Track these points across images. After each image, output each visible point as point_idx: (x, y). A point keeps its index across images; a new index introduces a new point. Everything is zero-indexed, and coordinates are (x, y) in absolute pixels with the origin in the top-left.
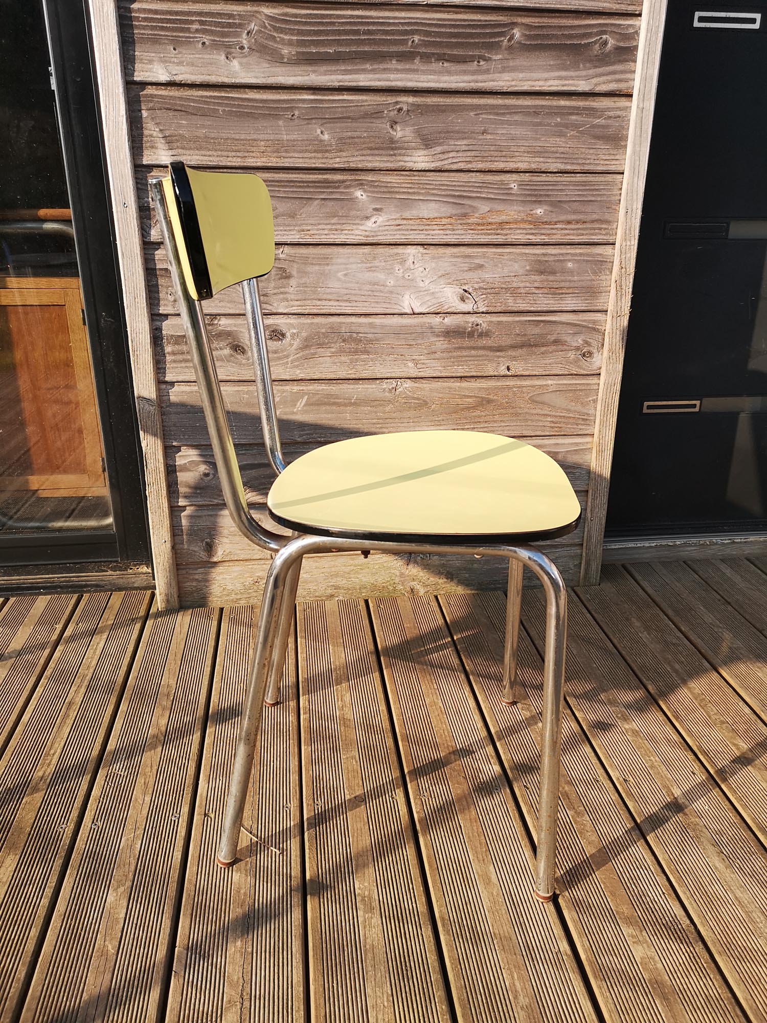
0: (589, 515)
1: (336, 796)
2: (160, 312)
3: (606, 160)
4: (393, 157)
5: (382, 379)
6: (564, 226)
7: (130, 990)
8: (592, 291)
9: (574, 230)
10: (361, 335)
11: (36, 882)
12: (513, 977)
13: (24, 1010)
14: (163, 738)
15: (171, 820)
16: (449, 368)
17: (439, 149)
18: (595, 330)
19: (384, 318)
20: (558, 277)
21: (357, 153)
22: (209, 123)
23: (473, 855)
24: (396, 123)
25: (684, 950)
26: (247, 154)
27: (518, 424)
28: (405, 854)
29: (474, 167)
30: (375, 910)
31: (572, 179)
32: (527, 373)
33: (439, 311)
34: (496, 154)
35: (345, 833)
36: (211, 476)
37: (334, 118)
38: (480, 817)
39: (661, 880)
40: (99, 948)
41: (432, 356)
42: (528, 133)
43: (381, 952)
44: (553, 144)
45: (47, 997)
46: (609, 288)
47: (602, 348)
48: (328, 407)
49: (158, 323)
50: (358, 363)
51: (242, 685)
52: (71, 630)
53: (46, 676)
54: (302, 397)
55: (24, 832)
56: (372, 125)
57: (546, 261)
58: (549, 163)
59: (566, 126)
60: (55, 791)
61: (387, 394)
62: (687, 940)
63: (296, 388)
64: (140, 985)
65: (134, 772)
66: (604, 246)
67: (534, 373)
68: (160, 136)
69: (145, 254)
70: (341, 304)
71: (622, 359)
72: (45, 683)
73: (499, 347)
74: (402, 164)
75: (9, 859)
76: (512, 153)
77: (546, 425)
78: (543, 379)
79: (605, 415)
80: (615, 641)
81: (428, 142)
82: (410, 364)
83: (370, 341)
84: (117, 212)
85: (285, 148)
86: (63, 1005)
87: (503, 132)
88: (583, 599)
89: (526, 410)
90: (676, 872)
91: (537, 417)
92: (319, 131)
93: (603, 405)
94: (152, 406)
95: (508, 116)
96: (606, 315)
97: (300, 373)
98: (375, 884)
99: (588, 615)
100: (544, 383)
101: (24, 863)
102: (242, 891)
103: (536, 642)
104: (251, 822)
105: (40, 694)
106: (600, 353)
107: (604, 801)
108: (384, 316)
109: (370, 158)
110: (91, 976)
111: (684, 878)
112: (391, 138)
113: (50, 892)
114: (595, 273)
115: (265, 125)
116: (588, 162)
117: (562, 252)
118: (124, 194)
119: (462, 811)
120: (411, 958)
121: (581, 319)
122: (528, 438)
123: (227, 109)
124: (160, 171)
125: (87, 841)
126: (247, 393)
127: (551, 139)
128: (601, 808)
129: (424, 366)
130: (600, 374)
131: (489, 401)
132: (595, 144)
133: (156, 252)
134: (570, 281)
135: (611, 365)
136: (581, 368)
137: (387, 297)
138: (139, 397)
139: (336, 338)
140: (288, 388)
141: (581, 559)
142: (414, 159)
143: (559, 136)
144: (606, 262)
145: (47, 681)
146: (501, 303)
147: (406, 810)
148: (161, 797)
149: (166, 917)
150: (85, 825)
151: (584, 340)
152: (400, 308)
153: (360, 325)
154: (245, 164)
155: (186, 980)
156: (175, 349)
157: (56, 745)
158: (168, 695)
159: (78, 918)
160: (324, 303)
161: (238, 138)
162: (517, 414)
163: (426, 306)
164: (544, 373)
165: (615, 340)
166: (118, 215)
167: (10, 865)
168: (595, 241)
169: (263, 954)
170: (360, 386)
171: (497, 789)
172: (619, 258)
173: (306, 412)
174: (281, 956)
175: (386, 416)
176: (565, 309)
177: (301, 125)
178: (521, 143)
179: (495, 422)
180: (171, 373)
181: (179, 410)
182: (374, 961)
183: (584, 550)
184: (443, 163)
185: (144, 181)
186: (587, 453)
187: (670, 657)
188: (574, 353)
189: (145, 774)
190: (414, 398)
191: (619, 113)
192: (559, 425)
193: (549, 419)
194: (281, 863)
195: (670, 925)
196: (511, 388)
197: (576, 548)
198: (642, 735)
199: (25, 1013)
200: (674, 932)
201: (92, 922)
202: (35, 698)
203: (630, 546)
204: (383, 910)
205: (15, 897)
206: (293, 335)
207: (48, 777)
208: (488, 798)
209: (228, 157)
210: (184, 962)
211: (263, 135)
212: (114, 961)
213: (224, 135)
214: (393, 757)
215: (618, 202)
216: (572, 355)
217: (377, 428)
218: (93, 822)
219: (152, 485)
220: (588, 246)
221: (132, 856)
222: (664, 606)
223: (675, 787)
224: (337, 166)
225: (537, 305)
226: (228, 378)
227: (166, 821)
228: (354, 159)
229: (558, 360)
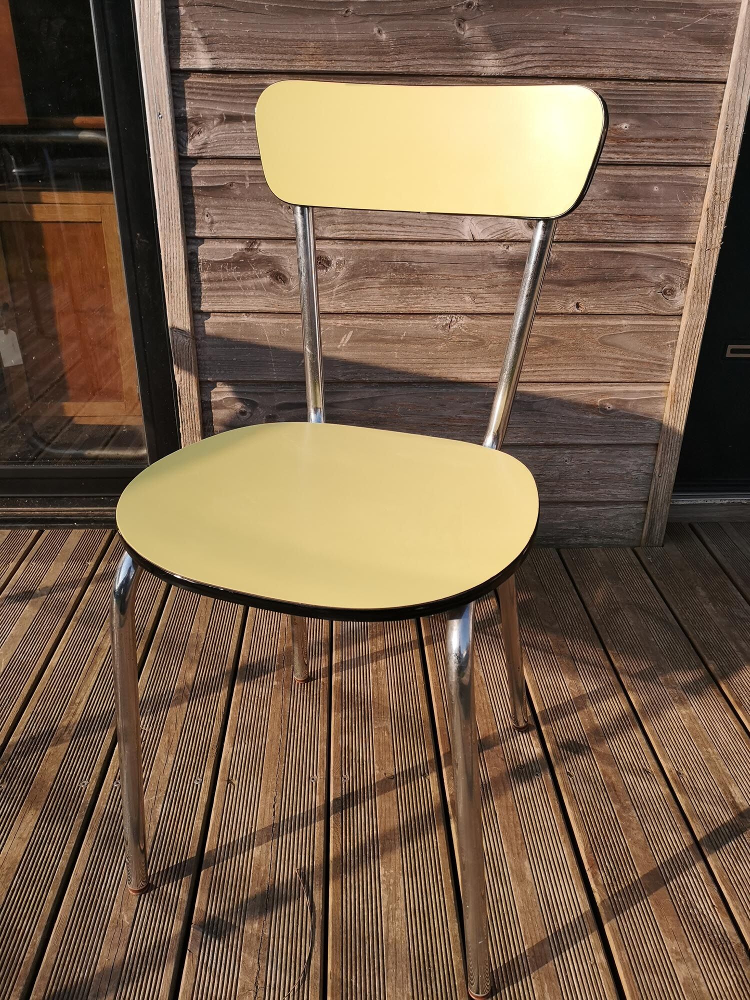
0: (657, 471)
1: (365, 771)
2: (196, 235)
3: (706, 66)
4: (460, 60)
5: (436, 314)
6: (652, 144)
7: (144, 966)
8: (681, 220)
9: (663, 148)
10: (414, 264)
11: (56, 842)
12: (543, 989)
13: (38, 978)
14: (189, 693)
15: (194, 784)
16: (511, 303)
17: (512, 51)
18: (680, 265)
19: (441, 245)
20: (642, 202)
21: (418, 56)
22: (253, 21)
23: (508, 847)
24: (464, 20)
25: (732, 973)
26: (294, 57)
27: (585, 368)
28: (435, 840)
29: (552, 72)
30: (399, 901)
31: (666, 88)
32: (598, 311)
33: (503, 238)
34: (577, 57)
35: (373, 814)
36: (248, 415)
37: (394, 15)
38: (518, 805)
39: (711, 890)
40: (115, 919)
41: (493, 290)
42: (618, 33)
43: (404, 948)
44: (646, 47)
45: (61, 966)
46: (698, 217)
47: (687, 286)
48: (375, 345)
49: (193, 247)
50: (409, 296)
51: (273, 639)
52: (103, 569)
53: (76, 617)
54: (347, 333)
55: (46, 786)
56: (437, 22)
57: (629, 184)
58: (639, 69)
59: (663, 25)
60: (79, 744)
61: (440, 331)
62: (736, 962)
63: (340, 322)
64: (153, 963)
65: (159, 728)
66: (697, 168)
67: (607, 311)
68: (200, 36)
69: (181, 170)
70: (394, 229)
71: (708, 299)
72: (75, 625)
73: (568, 281)
74: (469, 68)
75: (30, 814)
76: (597, 57)
77: (617, 370)
78: (617, 318)
79: (684, 361)
80: (677, 612)
81: (500, 44)
82: (468, 298)
83: (424, 272)
84: (151, 123)
85: (337, 50)
86: (76, 976)
87: (588, 32)
88: (644, 561)
89: (595, 353)
90: (729, 883)
91: (607, 361)
92: (375, 30)
93: (683, 349)
94: (187, 337)
95: (594, 13)
96: (694, 247)
97: (346, 306)
98: (401, 872)
99: (649, 581)
100: (618, 323)
101: (44, 820)
102: (262, 869)
103: (589, 609)
104: (275, 793)
105: (69, 637)
106: (683, 291)
107: (653, 795)
108: (441, 243)
109: (432, 62)
110: (105, 948)
111: (737, 890)
112: (457, 38)
113: (69, 853)
114: (684, 199)
115: (316, 22)
116: (685, 68)
117: (647, 173)
118: (159, 103)
119: (499, 796)
120: (435, 958)
121: (664, 251)
122: (595, 384)
123: (273, 5)
124: (199, 76)
125: (108, 800)
126: (287, 326)
127: (643, 41)
128: (649, 803)
129: (483, 301)
130: (681, 315)
131: (554, 342)
132: (695, 47)
133: (193, 169)
134: (655, 208)
135: (695, 305)
136: (661, 308)
137: (445, 222)
138: (172, 328)
139: (386, 267)
140: (331, 321)
141: (645, 518)
142: (483, 63)
143: (654, 37)
144: (698, 186)
145: (76, 623)
146: (574, 231)
147: (438, 792)
148: (184, 758)
149: (183, 890)
150: (106, 783)
151: (667, 276)
152: (459, 234)
153: (413, 252)
154: (292, 68)
155: (200, 961)
156: (211, 276)
157: (82, 694)
158: (197, 646)
159: (96, 884)
160: (374, 227)
161: (284, 38)
162: (584, 357)
163: (489, 233)
164: (618, 312)
165: (701, 276)
166: (152, 127)
167: (31, 821)
168: (687, 161)
169: (281, 939)
170: (411, 322)
171: (537, 775)
172: (713, 183)
173: (350, 349)
174: (299, 944)
175: (438, 355)
176: (647, 239)
177: (356, 23)
178: (608, 45)
179: (559, 365)
180: (206, 302)
181: (215, 343)
182: (396, 957)
183: (649, 508)
184: (517, 68)
185: (181, 89)
186: (659, 403)
187: (736, 633)
188: (654, 290)
189: (169, 732)
190: (470, 337)
191: (726, 11)
192: (631, 371)
193: (620, 364)
194: (304, 841)
195: (719, 943)
196: (579, 328)
197: (641, 505)
198: (700, 722)
199: (39, 981)
200: (722, 952)
201: (109, 889)
202: (64, 641)
203: (699, 502)
204: (408, 902)
205: (34, 855)
206: (339, 264)
207: (73, 727)
208: (527, 784)
209: (273, 60)
210: (199, 941)
211: (313, 35)
212: (129, 934)
213: (269, 34)
214: (428, 730)
215: (717, 116)
216: (651, 292)
217: (427, 368)
218: (115, 780)
219: (186, 422)
220: (679, 168)
221: (152, 820)
222: (733, 573)
223: (733, 785)
224: (394, 70)
225: (615, 235)
226: (268, 309)
227: (188, 785)
228: (415, 62)
229: (635, 297)
